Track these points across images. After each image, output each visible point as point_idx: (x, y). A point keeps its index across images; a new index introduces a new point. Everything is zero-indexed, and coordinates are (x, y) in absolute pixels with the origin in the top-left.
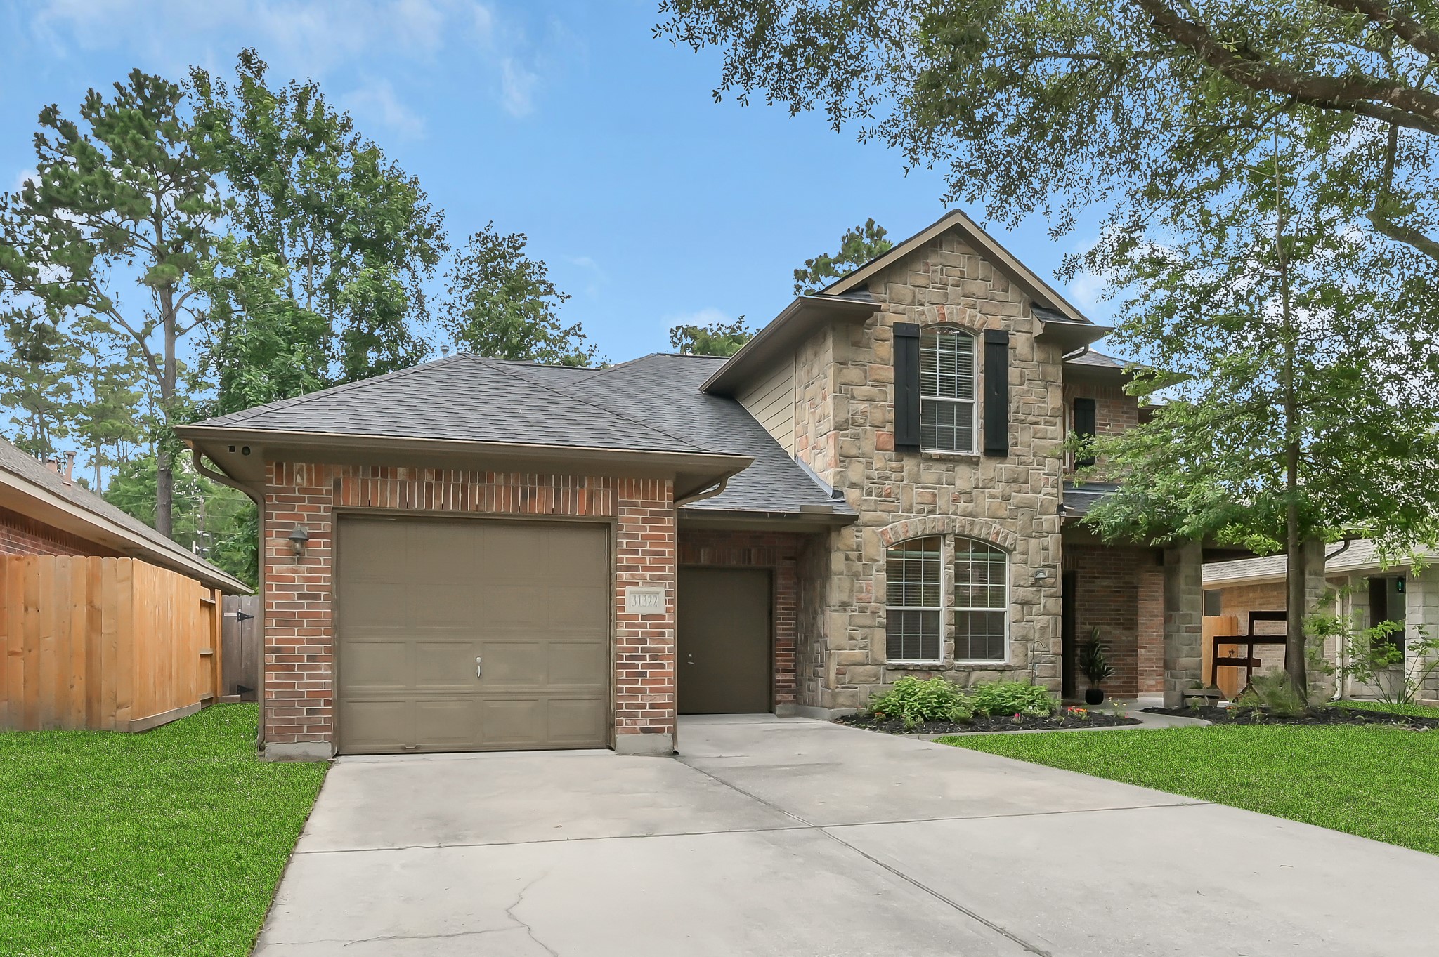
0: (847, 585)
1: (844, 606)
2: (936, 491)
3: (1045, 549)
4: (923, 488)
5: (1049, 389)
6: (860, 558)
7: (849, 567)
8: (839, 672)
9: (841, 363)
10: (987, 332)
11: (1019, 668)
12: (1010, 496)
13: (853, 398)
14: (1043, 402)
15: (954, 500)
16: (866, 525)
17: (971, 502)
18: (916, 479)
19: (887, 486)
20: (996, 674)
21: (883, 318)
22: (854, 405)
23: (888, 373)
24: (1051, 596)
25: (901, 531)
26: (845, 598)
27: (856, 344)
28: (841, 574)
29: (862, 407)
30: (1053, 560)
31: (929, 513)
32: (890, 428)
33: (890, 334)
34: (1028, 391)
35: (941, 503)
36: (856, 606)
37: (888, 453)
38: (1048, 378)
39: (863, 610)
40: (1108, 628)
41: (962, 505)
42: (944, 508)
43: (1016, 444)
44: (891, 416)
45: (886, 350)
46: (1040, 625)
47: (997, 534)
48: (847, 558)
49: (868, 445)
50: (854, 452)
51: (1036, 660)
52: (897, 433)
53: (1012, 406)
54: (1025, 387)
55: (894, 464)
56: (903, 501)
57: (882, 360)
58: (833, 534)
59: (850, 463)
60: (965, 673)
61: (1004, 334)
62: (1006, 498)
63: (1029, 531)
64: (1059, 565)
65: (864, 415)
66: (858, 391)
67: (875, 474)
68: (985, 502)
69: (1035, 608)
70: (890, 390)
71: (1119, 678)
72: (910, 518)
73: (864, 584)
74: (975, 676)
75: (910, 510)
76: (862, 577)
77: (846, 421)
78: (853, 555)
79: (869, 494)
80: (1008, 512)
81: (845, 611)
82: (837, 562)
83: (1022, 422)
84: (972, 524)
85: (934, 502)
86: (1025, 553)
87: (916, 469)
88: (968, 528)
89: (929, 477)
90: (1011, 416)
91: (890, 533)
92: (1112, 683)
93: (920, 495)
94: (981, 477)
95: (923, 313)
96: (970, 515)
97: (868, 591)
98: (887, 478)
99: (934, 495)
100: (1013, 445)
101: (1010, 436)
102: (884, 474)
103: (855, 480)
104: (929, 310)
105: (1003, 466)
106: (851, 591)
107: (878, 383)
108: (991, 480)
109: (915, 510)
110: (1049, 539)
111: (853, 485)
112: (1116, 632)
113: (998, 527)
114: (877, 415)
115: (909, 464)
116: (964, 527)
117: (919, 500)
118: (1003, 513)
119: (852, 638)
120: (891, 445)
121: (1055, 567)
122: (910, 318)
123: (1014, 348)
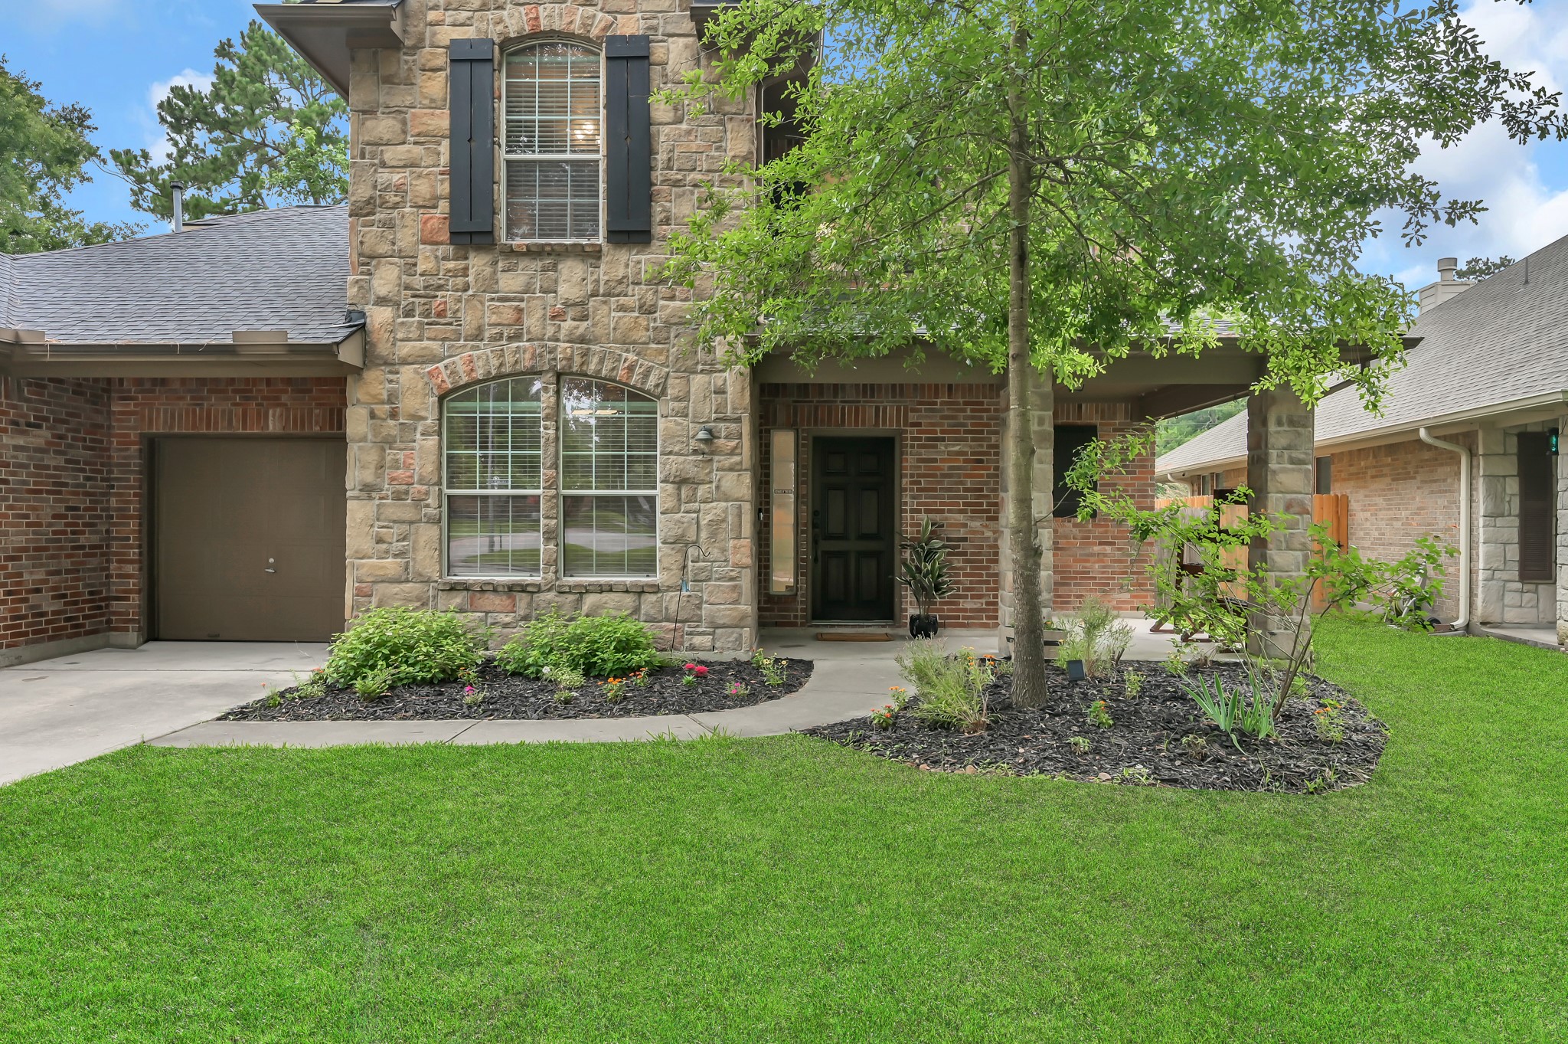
0: (373, 457)
1: (368, 490)
2: (523, 305)
3: (720, 391)
4: (500, 299)
5: (729, 126)
6: (394, 415)
7: (376, 431)
8: (359, 593)
9: (364, 112)
10: (613, 40)
11: (669, 588)
12: (655, 305)
13: (383, 165)
14: (718, 149)
15: (553, 318)
16: (405, 362)
17: (584, 318)
18: (490, 285)
19: (439, 300)
20: (629, 600)
21: (434, 34)
22: (384, 176)
23: (441, 121)
24: (731, 469)
25: (462, 369)
26: (368, 476)
27: (389, 80)
28: (364, 439)
29: (396, 178)
30: (734, 409)
31: (510, 339)
32: (444, 206)
33: (441, 59)
34: (689, 132)
35: (532, 322)
36: (388, 489)
37: (441, 250)
38: (727, 108)
39: (399, 496)
40: (960, 518)
41: (568, 325)
42: (536, 330)
43: (667, 221)
44: (444, 188)
45: (437, 86)
46: (709, 517)
47: (631, 369)
48: (373, 415)
49: (405, 238)
50: (384, 248)
51: (703, 576)
52: (453, 215)
53: (661, 158)
54: (684, 126)
55: (451, 265)
56: (468, 321)
57: (432, 101)
58: (349, 380)
59: (377, 267)
60: (571, 598)
61: (645, 40)
62: (649, 310)
63: (690, 363)
64: (746, 417)
65: (399, 189)
66: (390, 154)
67: (418, 282)
68: (607, 317)
69: (702, 491)
70: (445, 147)
71: (980, 597)
72: (477, 348)
73: (401, 456)
74: (590, 600)
75: (478, 336)
76: (398, 444)
77: (370, 201)
78: (383, 410)
79: (409, 313)
80: (651, 333)
81: (370, 498)
82: (356, 422)
83: (676, 184)
84: (585, 354)
85: (519, 321)
86: (684, 398)
87: (488, 270)
88: (577, 360)
89: (511, 282)
90: (658, 175)
91: (445, 375)
92: (968, 604)
93: (494, 311)
94: (604, 278)
95: (500, 21)
96: (582, 340)
97: (407, 467)
98: (440, 288)
99: (520, 311)
100: (661, 223)
101: (657, 209)
102: (433, 281)
103: (383, 291)
104: (511, 16)
105: (643, 257)
106: (381, 466)
107: (425, 138)
108: (620, 282)
109: (487, 335)
110: (727, 374)
111: (381, 301)
112: (976, 524)
113: (632, 357)
114: (423, 188)
115: (478, 263)
116: (570, 359)
117: (494, 319)
118: (641, 335)
119: (380, 541)
120: (445, 236)
121: (738, 420)
122: (479, 30)
123: (663, 64)
